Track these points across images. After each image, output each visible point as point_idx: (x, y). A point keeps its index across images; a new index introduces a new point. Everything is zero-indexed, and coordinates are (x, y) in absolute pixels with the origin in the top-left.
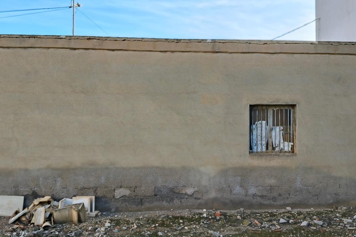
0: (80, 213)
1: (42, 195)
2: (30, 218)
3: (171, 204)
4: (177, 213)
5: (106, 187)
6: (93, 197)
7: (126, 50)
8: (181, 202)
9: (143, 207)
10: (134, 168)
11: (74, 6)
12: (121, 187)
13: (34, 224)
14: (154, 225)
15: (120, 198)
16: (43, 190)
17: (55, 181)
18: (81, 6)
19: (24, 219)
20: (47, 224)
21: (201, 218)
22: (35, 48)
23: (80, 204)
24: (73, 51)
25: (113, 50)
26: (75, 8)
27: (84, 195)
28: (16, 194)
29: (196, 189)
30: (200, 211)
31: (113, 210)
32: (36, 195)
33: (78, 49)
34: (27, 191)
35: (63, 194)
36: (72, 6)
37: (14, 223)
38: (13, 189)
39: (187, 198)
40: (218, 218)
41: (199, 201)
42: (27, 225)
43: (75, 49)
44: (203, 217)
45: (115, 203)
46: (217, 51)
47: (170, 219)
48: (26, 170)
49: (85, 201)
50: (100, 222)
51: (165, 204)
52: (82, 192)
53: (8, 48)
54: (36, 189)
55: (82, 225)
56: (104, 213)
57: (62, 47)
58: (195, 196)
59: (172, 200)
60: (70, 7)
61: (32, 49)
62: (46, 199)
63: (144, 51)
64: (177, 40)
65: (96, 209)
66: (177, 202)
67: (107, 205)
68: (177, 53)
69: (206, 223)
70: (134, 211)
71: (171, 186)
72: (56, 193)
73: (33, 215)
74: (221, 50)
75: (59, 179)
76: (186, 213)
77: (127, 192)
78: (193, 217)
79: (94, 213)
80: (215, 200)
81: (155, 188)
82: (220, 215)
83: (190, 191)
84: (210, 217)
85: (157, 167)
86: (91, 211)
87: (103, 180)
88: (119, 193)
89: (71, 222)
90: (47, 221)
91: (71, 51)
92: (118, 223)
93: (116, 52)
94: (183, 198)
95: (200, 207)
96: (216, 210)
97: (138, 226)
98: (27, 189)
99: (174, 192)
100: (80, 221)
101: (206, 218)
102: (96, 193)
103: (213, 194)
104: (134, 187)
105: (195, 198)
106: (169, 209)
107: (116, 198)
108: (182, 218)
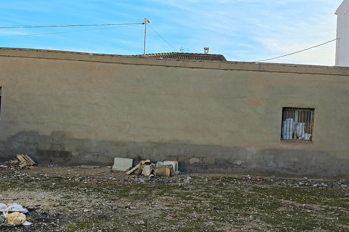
0: (171, 170)
1: (145, 158)
2: (140, 172)
3: (226, 170)
4: (230, 176)
5: (184, 156)
6: (177, 162)
7: (201, 68)
8: (232, 169)
9: (207, 171)
10: (202, 145)
11: (146, 23)
12: (194, 157)
13: (144, 175)
14: (218, 181)
15: (193, 164)
16: (145, 155)
17: (153, 150)
19: (136, 172)
20: (152, 175)
21: (247, 179)
22: (144, 65)
23: (171, 165)
24: (167, 68)
25: (193, 68)
27: (170, 161)
28: (128, 157)
29: (243, 161)
30: (246, 176)
31: (188, 171)
32: (140, 159)
33: (170, 66)
34: (135, 156)
35: (157, 159)
37: (130, 174)
38: (126, 154)
39: (236, 167)
40: (258, 180)
41: (245, 169)
42: (139, 176)
43: (169, 66)
44: (249, 179)
45: (190, 167)
46: (262, 70)
47: (227, 178)
48: (135, 142)
49: (173, 163)
50: (183, 177)
51: (222, 170)
52: (170, 158)
53: (126, 64)
54: (140, 155)
55: (172, 178)
56: (183, 173)
57: (161, 65)
58: (242, 166)
59: (227, 168)
60: (143, 24)
61: (142, 65)
62: (148, 161)
63: (213, 69)
64: (235, 62)
65: (178, 170)
66: (230, 169)
67: (185, 168)
68: (235, 71)
69: (251, 182)
70: (202, 173)
71: (226, 159)
72: (153, 158)
73: (142, 170)
74: (265, 70)
75: (155, 149)
76: (236, 176)
77: (198, 161)
78: (241, 179)
79: (178, 172)
80: (255, 169)
81: (216, 159)
82: (260, 178)
83: (239, 163)
84: (253, 179)
85: (218, 146)
86: (176, 171)
87: (182, 151)
88: (192, 161)
89: (165, 176)
91: (166, 67)
92: (194, 178)
93: (194, 69)
94: (234, 167)
95: (246, 173)
96: (256, 176)
97: (208, 180)
98: (135, 155)
99: (228, 163)
100: (171, 176)
101: (250, 180)
102: (178, 160)
103: (254, 166)
104: (202, 158)
105: (242, 168)
106: (224, 173)
107: (190, 163)
108: (234, 178)
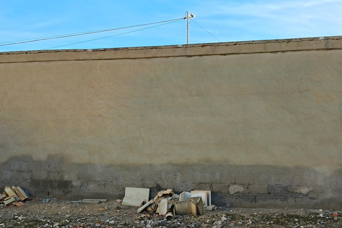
0: (198, 206)
1: (166, 188)
2: (155, 209)
3: (285, 202)
4: (292, 212)
5: (221, 183)
6: (210, 192)
7: (237, 54)
8: (295, 201)
9: (257, 204)
10: (247, 166)
11: (188, 17)
12: (235, 184)
13: (158, 214)
14: (268, 223)
15: (234, 194)
16: (166, 183)
17: (176, 175)
18: (194, 16)
19: (150, 209)
20: (170, 214)
21: (317, 218)
22: (157, 57)
23: (198, 198)
24: (189, 58)
25: (225, 55)
26: (189, 19)
27: (201, 190)
28: (143, 186)
29: (311, 189)
30: (316, 211)
31: (228, 205)
32: (159, 188)
33: (194, 56)
34: (152, 184)
35: (183, 188)
36: (187, 17)
37: (142, 212)
38: (140, 182)
39: (301, 198)
40: (336, 219)
41: (315, 201)
42: (153, 215)
43: (191, 56)
44: (320, 218)
45: (230, 199)
46: (330, 48)
47: (285, 217)
48: (151, 165)
49: (203, 195)
50: (217, 215)
51: (278, 202)
52: (199, 187)
53: (135, 58)
54: (159, 182)
55: (200, 217)
56: (220, 208)
57: (180, 55)
58: (310, 196)
59: (286, 199)
60: (185, 18)
61: (154, 59)
62: (168, 191)
63: (254, 53)
64: (288, 40)
65: (212, 204)
66: (291, 201)
67: (222, 200)
68: (288, 52)
69: (323, 224)
70: (248, 208)
71: (285, 185)
72: (177, 187)
73: (158, 206)
74: (335, 47)
75: (179, 174)
76: (301, 212)
77: (241, 189)
78: (308, 217)
79: (211, 207)
80: (331, 200)
81: (268, 186)
82: (338, 216)
83: (304, 190)
84: (327, 218)
85: (269, 166)
86: (208, 205)
87: (218, 176)
88: (233, 189)
89: (191, 214)
90: (169, 212)
91: (187, 58)
92: (233, 217)
93: (227, 56)
94: (298, 198)
95: (316, 206)
96: (333, 210)
97: (253, 222)
98: (152, 182)
99: (288, 191)
100: (198, 214)
101: (323, 218)
102: (212, 189)
103: (329, 195)
104: (247, 184)
105: (311, 198)
106: (283, 208)
107: (230, 194)
108: (297, 217)
